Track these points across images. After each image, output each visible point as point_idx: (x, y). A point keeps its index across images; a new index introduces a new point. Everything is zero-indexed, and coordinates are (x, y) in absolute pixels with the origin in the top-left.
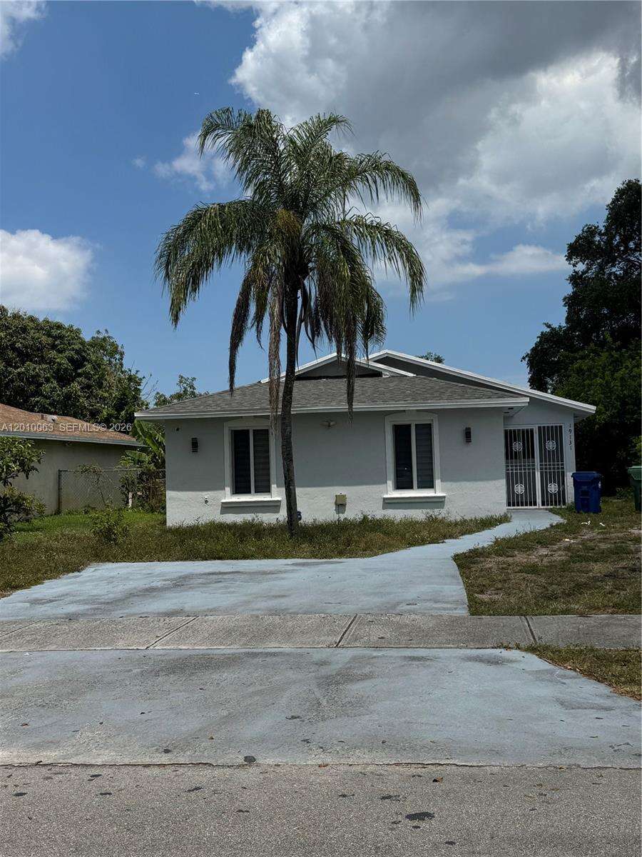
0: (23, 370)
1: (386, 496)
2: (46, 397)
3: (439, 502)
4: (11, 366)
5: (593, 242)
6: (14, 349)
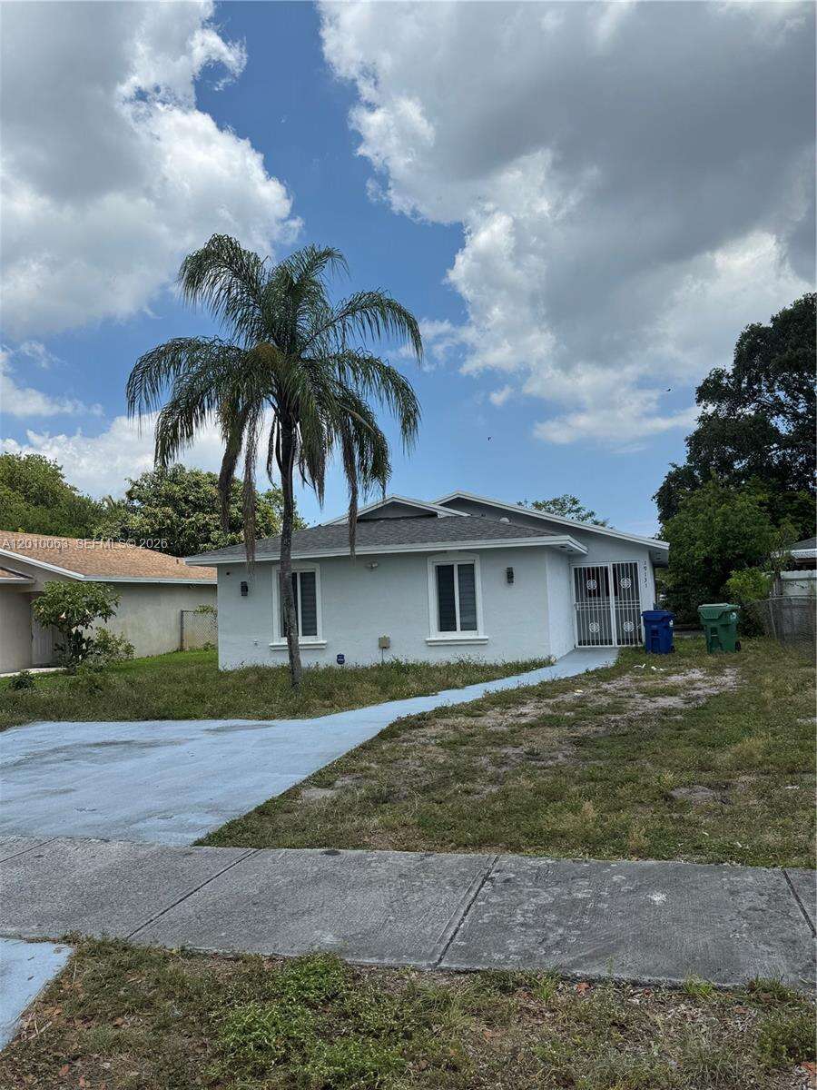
0: (193, 519)
1: (428, 639)
2: (214, 544)
3: (481, 643)
4: (184, 516)
5: (720, 385)
6: (187, 501)
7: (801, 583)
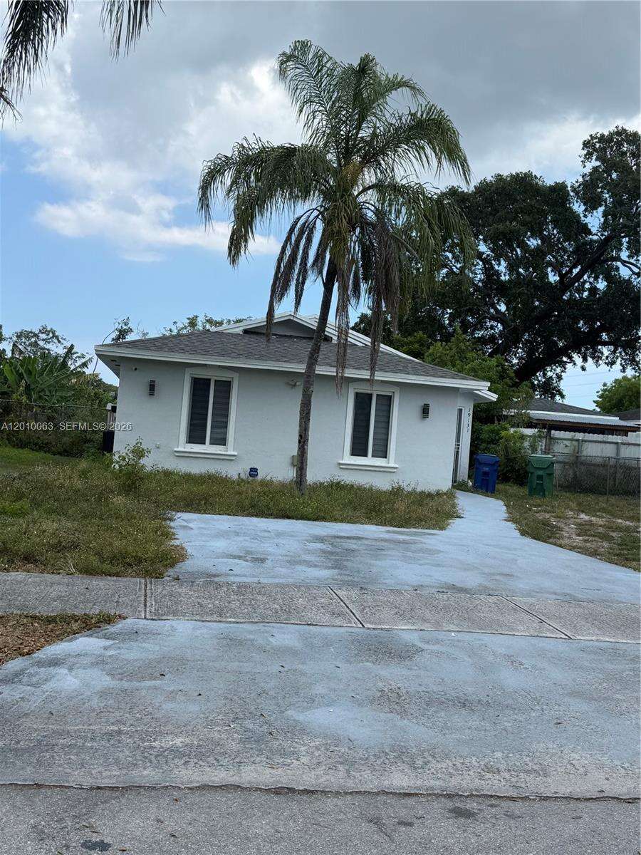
7: (565, 442)
